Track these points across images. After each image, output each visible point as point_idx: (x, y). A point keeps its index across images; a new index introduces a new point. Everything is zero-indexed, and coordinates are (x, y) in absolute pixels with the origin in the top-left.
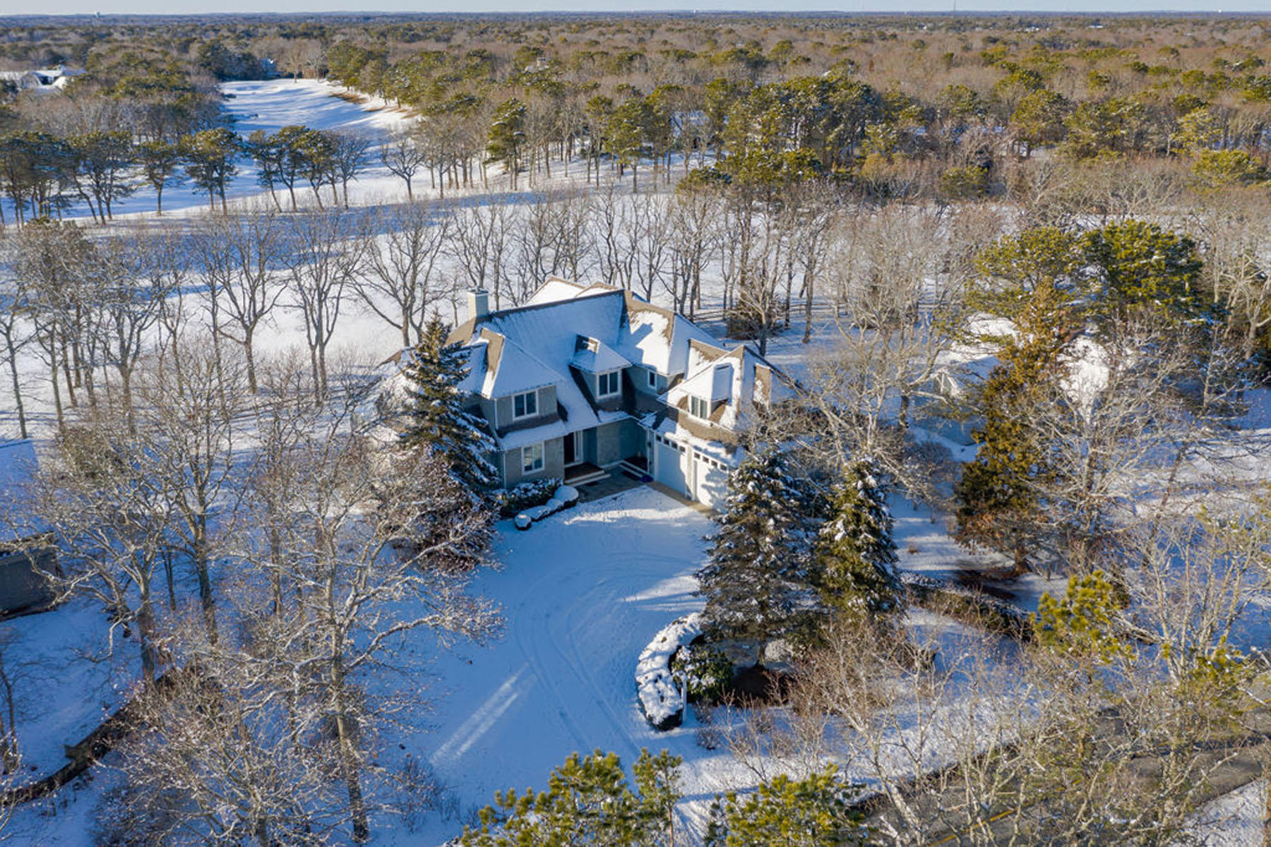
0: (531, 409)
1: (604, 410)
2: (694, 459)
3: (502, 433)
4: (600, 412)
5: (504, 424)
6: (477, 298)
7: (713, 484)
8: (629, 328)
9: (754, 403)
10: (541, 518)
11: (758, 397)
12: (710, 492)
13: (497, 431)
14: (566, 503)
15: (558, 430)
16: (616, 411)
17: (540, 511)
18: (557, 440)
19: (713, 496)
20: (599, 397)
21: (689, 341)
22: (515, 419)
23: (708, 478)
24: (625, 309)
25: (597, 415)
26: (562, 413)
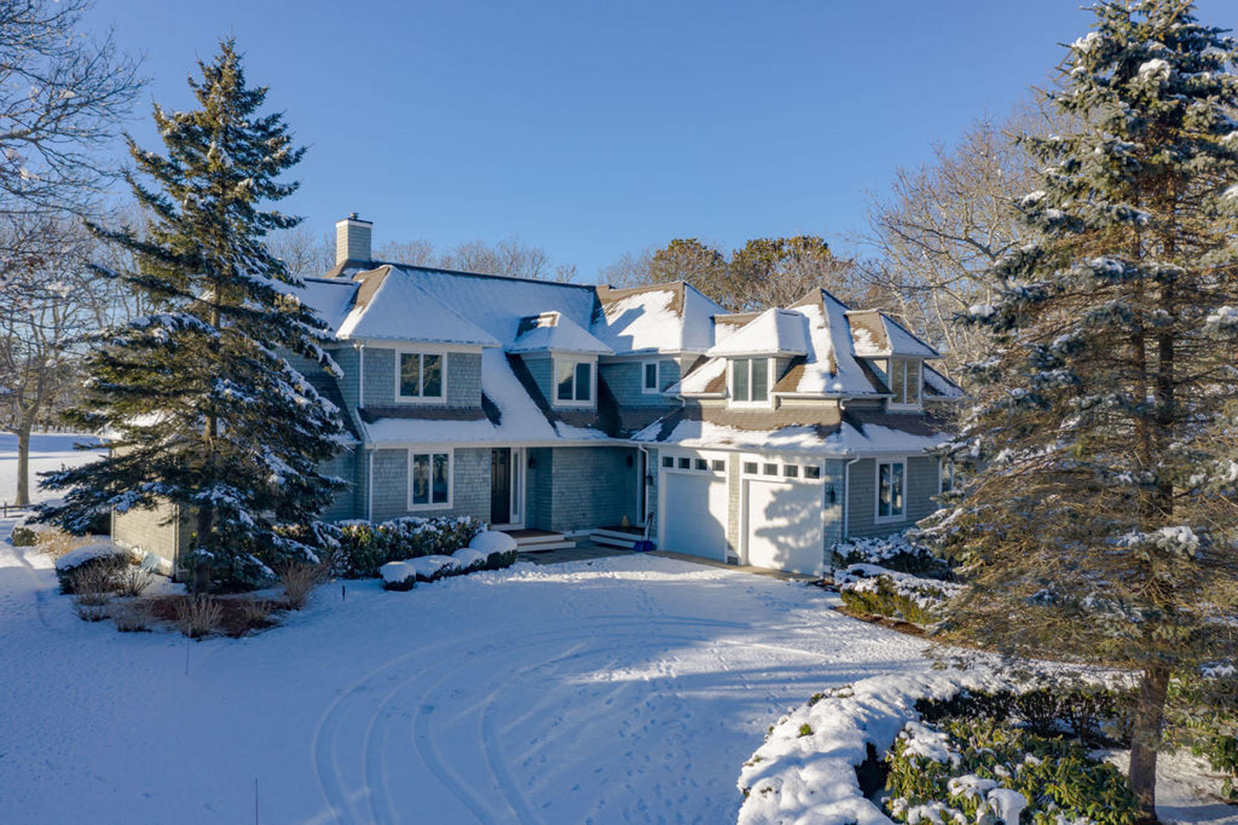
0: (433, 389)
1: (567, 422)
2: (744, 476)
3: (370, 416)
4: (559, 424)
5: (376, 403)
6: (349, 225)
7: (781, 522)
8: (605, 321)
9: (857, 359)
10: (436, 576)
11: (865, 347)
12: (774, 541)
13: (361, 412)
14: (491, 557)
15: (481, 434)
16: (586, 427)
17: (436, 562)
18: (479, 452)
19: (781, 546)
20: (557, 403)
21: (713, 319)
22: (400, 400)
23: (771, 512)
24: (598, 303)
25: (554, 426)
26: (491, 411)
